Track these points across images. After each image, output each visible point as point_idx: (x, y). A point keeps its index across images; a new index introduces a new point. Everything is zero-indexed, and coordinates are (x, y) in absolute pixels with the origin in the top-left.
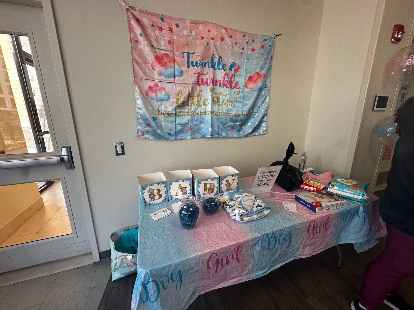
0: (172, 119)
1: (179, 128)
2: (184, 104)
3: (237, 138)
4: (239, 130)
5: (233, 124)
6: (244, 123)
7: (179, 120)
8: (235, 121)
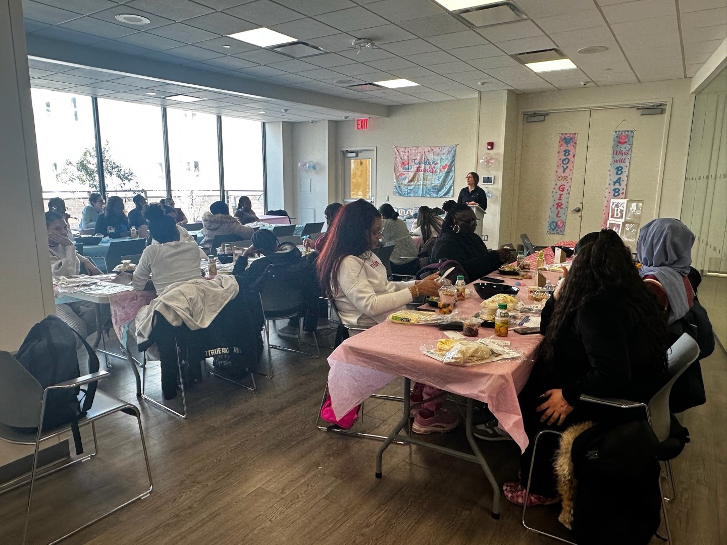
0: (407, 187)
1: (409, 191)
2: (412, 181)
3: (436, 197)
4: (437, 194)
5: (434, 190)
6: (440, 190)
7: (409, 188)
8: (435, 189)
